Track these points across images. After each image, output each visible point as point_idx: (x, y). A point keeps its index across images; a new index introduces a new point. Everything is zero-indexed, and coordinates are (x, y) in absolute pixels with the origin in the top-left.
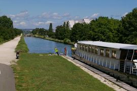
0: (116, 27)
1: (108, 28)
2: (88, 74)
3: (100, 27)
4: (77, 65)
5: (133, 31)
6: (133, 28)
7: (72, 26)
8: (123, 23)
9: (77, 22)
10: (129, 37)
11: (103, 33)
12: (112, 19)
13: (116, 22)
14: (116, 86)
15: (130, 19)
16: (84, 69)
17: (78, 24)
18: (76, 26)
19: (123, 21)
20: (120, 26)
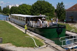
0: (30, 8)
1: (26, 9)
2: (18, 29)
3: (23, 8)
4: (13, 25)
5: (37, 10)
6: (37, 9)
7: (10, 8)
8: (33, 7)
9: (13, 6)
10: (35, 13)
11: (24, 11)
12: (28, 5)
13: (30, 6)
14: (30, 34)
15: (36, 5)
16: (16, 26)
17: (13, 7)
18: (12, 7)
19: (33, 6)
20: (31, 8)
